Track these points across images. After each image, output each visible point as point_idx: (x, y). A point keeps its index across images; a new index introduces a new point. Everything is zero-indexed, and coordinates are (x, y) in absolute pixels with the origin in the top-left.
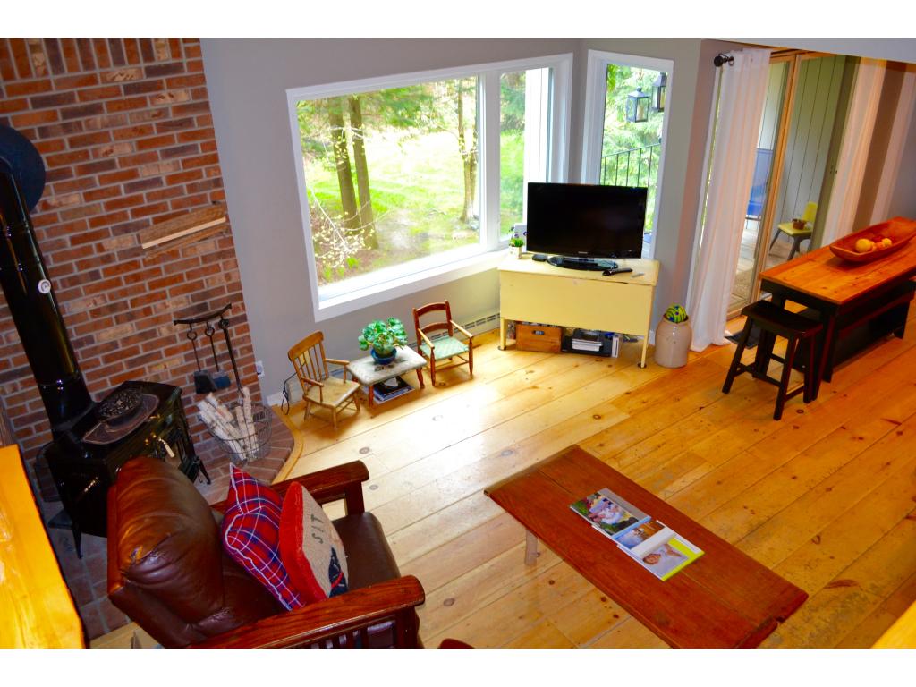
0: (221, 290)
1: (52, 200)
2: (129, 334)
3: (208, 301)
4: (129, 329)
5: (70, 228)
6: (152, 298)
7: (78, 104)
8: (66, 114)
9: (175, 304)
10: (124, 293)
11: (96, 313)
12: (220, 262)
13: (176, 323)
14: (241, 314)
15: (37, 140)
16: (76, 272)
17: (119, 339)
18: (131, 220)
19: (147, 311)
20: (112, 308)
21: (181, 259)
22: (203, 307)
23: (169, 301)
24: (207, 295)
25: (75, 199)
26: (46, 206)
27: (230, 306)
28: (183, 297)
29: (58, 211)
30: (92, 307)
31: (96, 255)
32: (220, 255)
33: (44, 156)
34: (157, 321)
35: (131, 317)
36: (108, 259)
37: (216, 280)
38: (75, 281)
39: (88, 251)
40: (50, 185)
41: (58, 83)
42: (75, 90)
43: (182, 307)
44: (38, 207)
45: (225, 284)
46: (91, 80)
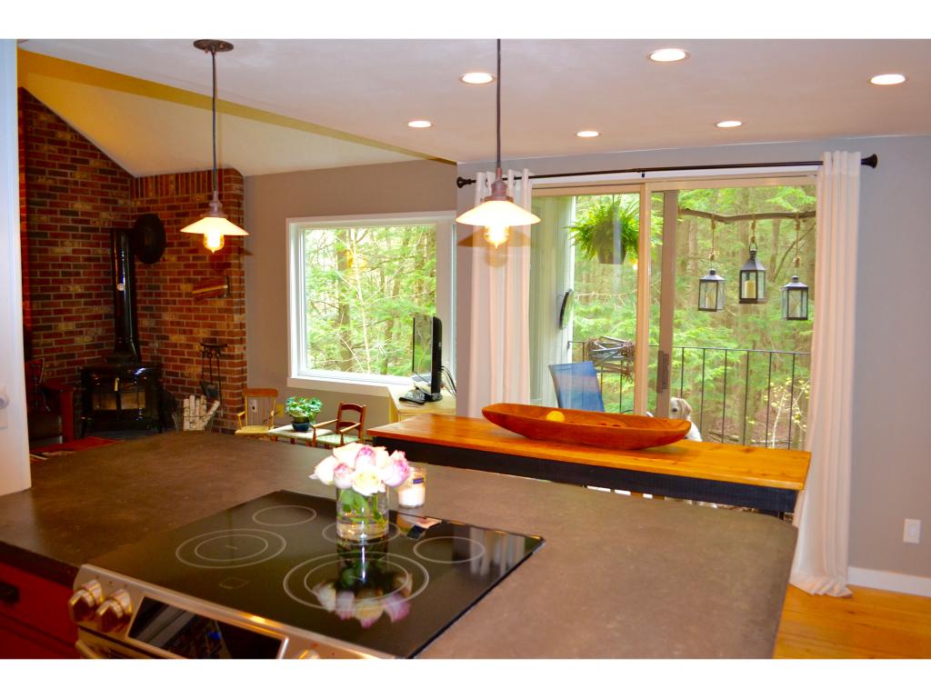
0: (223, 333)
1: (166, 258)
2: (182, 342)
3: (218, 337)
4: (182, 339)
5: (170, 273)
6: (194, 325)
7: (181, 211)
8: (178, 215)
9: (203, 333)
10: (184, 317)
11: (172, 323)
12: (226, 315)
13: (202, 345)
14: (232, 353)
15: (166, 226)
16: (168, 298)
17: (179, 342)
18: (192, 276)
19: (191, 332)
20: (178, 324)
21: (209, 306)
22: (214, 340)
23: (201, 330)
24: (216, 333)
25: (173, 259)
26: (164, 260)
27: (226, 346)
28: (206, 330)
29: (167, 263)
30: (171, 319)
31: (177, 291)
32: (227, 311)
33: (167, 234)
34: (194, 340)
35: (184, 332)
36: (180, 295)
37: (221, 326)
38: (167, 302)
39: (173, 288)
40: (167, 249)
41: (177, 199)
42: (182, 203)
43: (206, 336)
44: (161, 259)
45: (226, 329)
46: (187, 199)
